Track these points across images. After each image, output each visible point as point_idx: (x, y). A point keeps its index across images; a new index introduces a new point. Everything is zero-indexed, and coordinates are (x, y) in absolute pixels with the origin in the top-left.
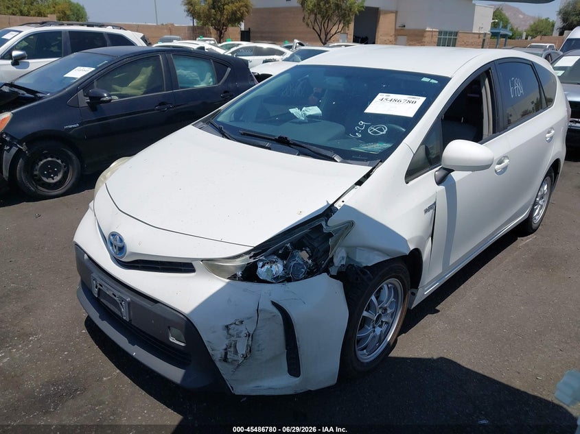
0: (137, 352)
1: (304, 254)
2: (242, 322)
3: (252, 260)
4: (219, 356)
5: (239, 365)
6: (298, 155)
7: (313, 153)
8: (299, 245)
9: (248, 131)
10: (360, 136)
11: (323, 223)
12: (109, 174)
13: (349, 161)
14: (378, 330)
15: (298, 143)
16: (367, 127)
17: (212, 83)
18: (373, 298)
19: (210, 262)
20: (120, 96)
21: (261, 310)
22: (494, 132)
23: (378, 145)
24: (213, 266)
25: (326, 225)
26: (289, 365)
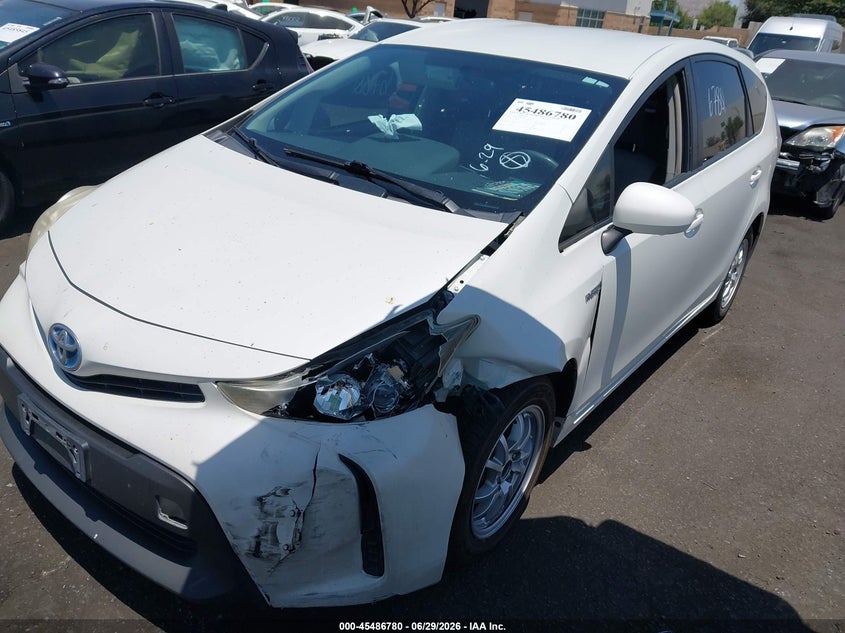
0: (101, 533)
1: (396, 372)
2: (286, 492)
3: (306, 383)
4: (246, 547)
5: (280, 562)
6: (385, 197)
7: (409, 194)
8: (387, 356)
9: (299, 149)
10: (487, 169)
11: (430, 320)
12: (55, 214)
13: (469, 211)
14: (506, 487)
15: (385, 175)
16: (498, 154)
17: (238, 67)
18: (502, 439)
19: (231, 385)
20: (84, 78)
21: (321, 471)
22: (684, 170)
23: (513, 184)
24: (236, 392)
25: (435, 323)
26: (365, 558)
